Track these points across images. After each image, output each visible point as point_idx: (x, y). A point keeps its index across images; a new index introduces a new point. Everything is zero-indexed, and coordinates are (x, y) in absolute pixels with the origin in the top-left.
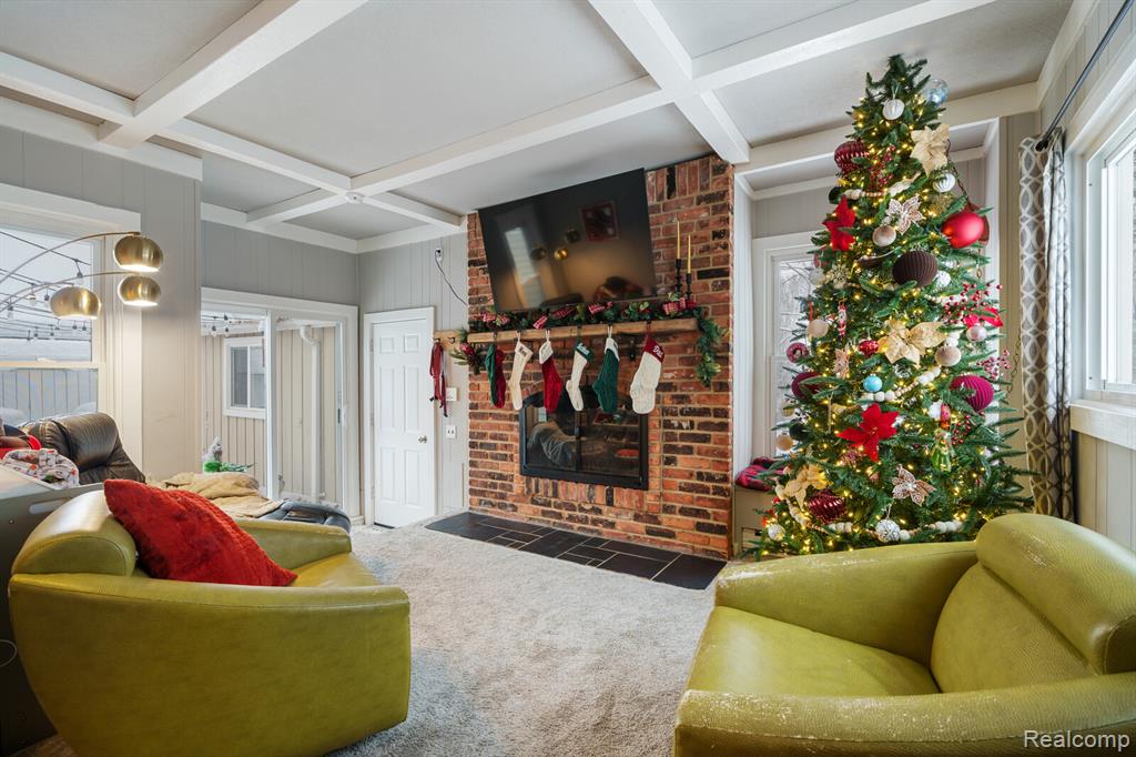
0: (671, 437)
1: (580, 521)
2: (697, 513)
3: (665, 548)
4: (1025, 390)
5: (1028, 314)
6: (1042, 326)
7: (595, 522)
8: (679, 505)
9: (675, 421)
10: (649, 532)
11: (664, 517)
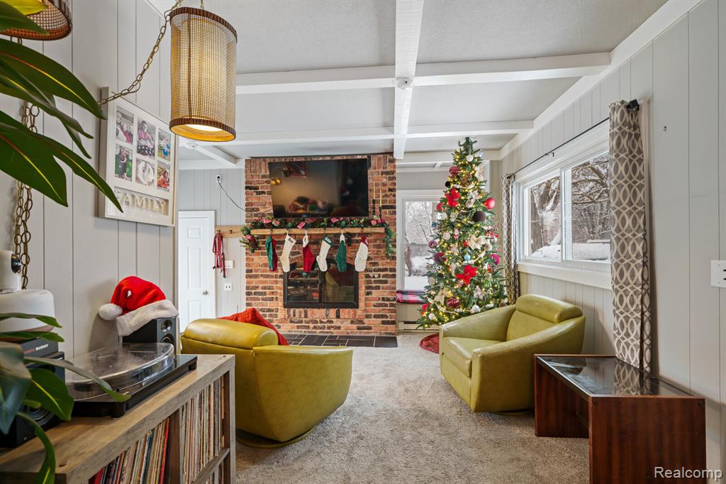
0: (369, 282)
1: (321, 328)
2: (382, 316)
3: (367, 335)
4: (504, 258)
5: (505, 233)
6: (509, 237)
7: (329, 328)
8: (373, 314)
9: (371, 274)
10: (359, 328)
11: (366, 320)
